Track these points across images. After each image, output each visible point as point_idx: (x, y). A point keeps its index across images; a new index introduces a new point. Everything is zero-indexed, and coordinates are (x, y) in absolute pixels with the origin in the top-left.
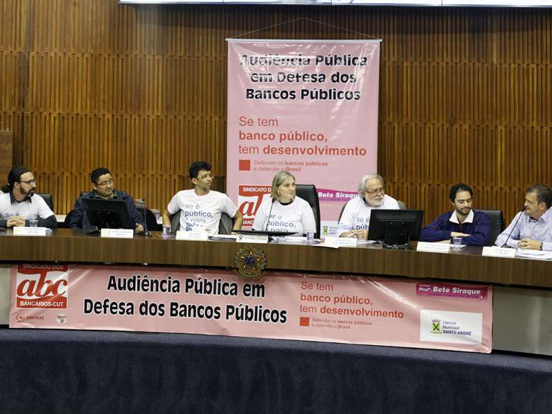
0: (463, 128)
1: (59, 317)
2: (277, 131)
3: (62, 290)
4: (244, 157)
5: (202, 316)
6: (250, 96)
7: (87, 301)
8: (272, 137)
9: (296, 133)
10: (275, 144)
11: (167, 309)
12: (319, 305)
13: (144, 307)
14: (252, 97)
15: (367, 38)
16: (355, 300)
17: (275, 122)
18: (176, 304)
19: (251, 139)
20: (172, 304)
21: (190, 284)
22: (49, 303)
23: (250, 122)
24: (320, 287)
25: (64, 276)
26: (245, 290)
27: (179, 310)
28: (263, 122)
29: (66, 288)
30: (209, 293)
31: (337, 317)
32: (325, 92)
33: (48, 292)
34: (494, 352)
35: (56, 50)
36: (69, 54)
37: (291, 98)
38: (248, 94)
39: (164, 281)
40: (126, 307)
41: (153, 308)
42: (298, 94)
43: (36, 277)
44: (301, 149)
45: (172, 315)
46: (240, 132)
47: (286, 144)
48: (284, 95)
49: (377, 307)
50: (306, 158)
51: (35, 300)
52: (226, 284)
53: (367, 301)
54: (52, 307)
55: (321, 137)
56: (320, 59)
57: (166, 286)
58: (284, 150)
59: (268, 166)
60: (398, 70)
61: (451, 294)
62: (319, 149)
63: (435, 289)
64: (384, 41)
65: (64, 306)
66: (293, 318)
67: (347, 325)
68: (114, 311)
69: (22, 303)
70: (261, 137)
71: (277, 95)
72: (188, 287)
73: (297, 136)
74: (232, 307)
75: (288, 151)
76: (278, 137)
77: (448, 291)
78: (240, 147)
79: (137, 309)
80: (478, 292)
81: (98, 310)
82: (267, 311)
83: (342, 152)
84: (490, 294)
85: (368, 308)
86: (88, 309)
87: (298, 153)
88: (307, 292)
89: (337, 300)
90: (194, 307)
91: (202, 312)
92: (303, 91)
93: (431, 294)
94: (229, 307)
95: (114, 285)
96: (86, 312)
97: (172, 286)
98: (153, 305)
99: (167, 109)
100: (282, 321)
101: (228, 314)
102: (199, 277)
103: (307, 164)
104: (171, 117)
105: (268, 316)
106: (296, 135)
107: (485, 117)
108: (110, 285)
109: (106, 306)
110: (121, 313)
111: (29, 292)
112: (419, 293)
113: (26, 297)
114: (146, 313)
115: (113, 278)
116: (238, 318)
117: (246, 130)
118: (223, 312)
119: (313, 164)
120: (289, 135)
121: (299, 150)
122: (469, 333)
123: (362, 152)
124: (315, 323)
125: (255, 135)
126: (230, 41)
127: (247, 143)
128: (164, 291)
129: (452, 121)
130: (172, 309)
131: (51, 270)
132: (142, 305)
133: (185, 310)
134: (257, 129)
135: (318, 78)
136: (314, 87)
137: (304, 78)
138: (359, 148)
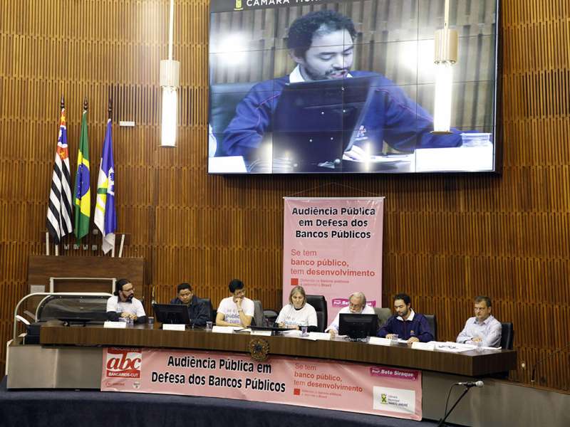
0: (442, 257)
1: (135, 384)
2: (316, 259)
3: (137, 365)
4: (295, 277)
5: (230, 386)
6: (298, 235)
7: (154, 373)
8: (312, 263)
9: (328, 260)
10: (315, 268)
11: (207, 380)
12: (306, 380)
13: (192, 379)
14: (300, 236)
15: (375, 196)
16: (330, 378)
17: (315, 253)
18: (213, 377)
19: (299, 264)
20: (210, 377)
21: (222, 363)
22: (128, 375)
23: (298, 253)
24: (308, 368)
25: (139, 356)
26: (258, 368)
27: (215, 381)
28: (307, 253)
29: (140, 364)
30: (235, 369)
31: (318, 389)
32: (347, 233)
33: (127, 367)
34: (424, 420)
35: (173, 205)
36: (182, 208)
37: (325, 237)
39: (205, 361)
40: (180, 378)
41: (198, 379)
42: (330, 234)
43: (120, 356)
45: (210, 384)
46: (292, 259)
47: (322, 268)
48: (321, 235)
49: (345, 383)
50: (335, 277)
51: (119, 372)
52: (246, 364)
53: (338, 379)
54: (130, 377)
55: (344, 264)
56: (344, 210)
57: (206, 364)
58: (320, 272)
59: (310, 283)
60: (397, 218)
61: (393, 376)
62: (343, 272)
63: (383, 371)
64: (387, 198)
65: (139, 377)
66: (289, 389)
67: (325, 395)
68: (172, 380)
69: (110, 374)
70: (305, 263)
71: (316, 235)
72: (221, 365)
73: (329, 263)
74: (250, 380)
75: (322, 273)
76: (316, 263)
77: (391, 373)
78: (292, 270)
79: (187, 380)
80: (412, 375)
81: (161, 380)
82: (273, 383)
83: (358, 273)
84: (420, 377)
85: (339, 383)
86: (155, 379)
87: (329, 274)
88: (299, 371)
89: (318, 377)
90: (225, 379)
91: (230, 383)
92: (333, 232)
93: (380, 375)
94: (247, 380)
95: (172, 363)
96: (153, 381)
97: (211, 364)
98: (198, 377)
99: (246, 244)
100: (282, 391)
101: (247, 384)
102: (229, 359)
103: (335, 282)
104: (249, 249)
105: (273, 387)
107: (456, 250)
108: (170, 363)
109: (166, 377)
110: (177, 382)
111: (115, 367)
112: (373, 374)
113: (113, 370)
114: (193, 382)
115: (171, 357)
116: (253, 388)
117: (296, 258)
118: (243, 383)
119: (339, 282)
120: (323, 262)
121: (330, 272)
122: (406, 405)
123: (372, 274)
124: (304, 393)
125: (301, 261)
126: (286, 198)
127: (296, 267)
128: (205, 367)
130: (210, 380)
131: (130, 351)
132: (190, 377)
133: (219, 381)
134: (303, 258)
135: (343, 223)
136: (340, 229)
137: (333, 223)
138: (370, 271)
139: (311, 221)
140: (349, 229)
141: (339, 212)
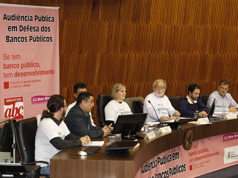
0: (85, 56)
2: (19, 62)
4: (6, 80)
6: (8, 40)
8: (17, 66)
9: (28, 62)
10: (19, 70)
12: (194, 157)
14: (9, 41)
16: (204, 151)
17: (18, 57)
19: (9, 68)
21: (159, 160)
23: (8, 58)
24: (194, 147)
26: (173, 157)
28: (14, 57)
32: (39, 38)
37: (25, 41)
38: (7, 39)
39: (153, 162)
42: (28, 39)
44: (30, 72)
46: (4, 64)
47: (25, 70)
48: (22, 39)
49: (211, 152)
50: (32, 78)
52: (168, 156)
53: (208, 150)
55: (38, 65)
56: (36, 18)
57: (154, 165)
58: (23, 74)
59: (17, 85)
62: (37, 72)
70: (13, 66)
71: (20, 39)
75: (24, 74)
76: (20, 66)
78: (4, 74)
82: (180, 167)
83: (47, 73)
85: (208, 153)
87: (29, 75)
89: (199, 152)
90: (160, 174)
91: (163, 176)
92: (30, 37)
94: (170, 169)
95: (142, 171)
101: (170, 173)
103: (33, 81)
106: (28, 64)
115: (142, 167)
116: (172, 175)
117: (7, 62)
119: (35, 81)
120: (25, 64)
121: (29, 73)
125: (11, 65)
127: (7, 71)
128: (153, 168)
129: (80, 52)
134: (11, 61)
135: (36, 29)
136: (34, 34)
137: (30, 29)
138: (52, 70)
139: (16, 27)
140: (40, 34)
141: (34, 19)
